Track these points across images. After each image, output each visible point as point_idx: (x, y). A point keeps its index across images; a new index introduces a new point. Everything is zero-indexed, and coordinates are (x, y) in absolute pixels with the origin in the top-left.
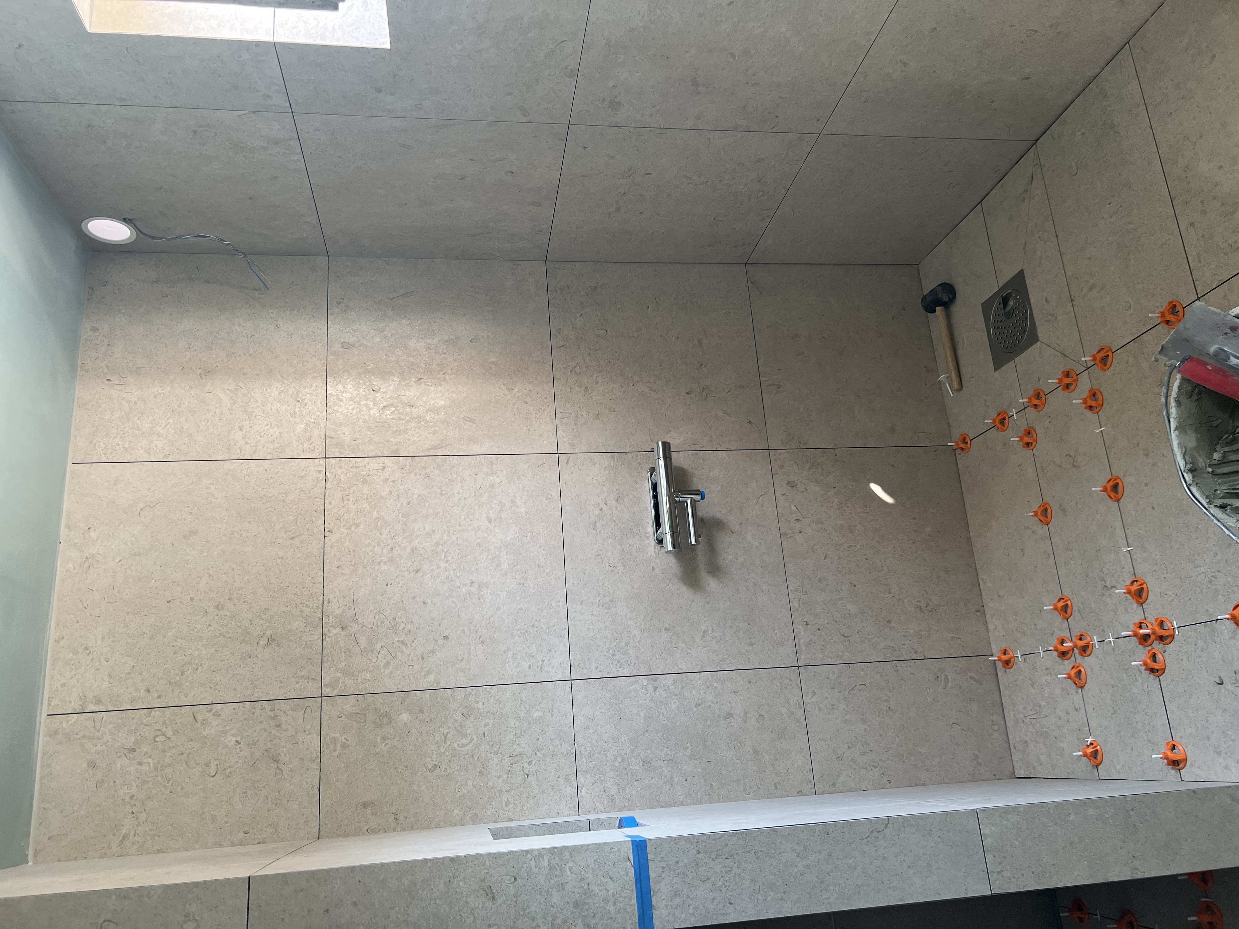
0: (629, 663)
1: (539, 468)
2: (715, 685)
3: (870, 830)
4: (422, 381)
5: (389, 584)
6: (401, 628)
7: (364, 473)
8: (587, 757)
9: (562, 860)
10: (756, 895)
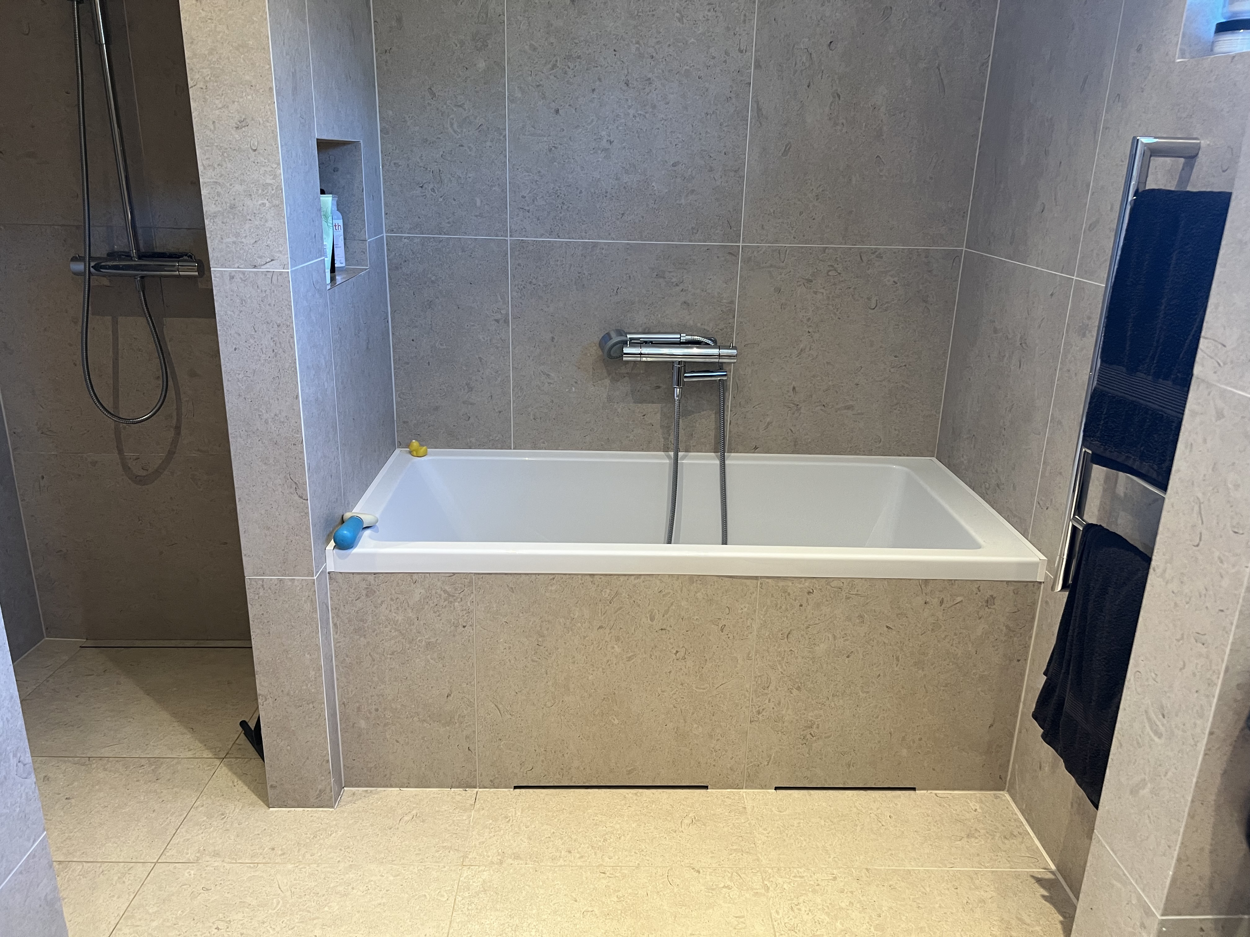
0: (523, 298)
1: (727, 222)
2: (499, 379)
3: (297, 482)
4: (837, 98)
5: (615, 53)
6: (569, 64)
7: (737, 29)
8: (436, 247)
9: (272, 197)
10: (242, 373)
